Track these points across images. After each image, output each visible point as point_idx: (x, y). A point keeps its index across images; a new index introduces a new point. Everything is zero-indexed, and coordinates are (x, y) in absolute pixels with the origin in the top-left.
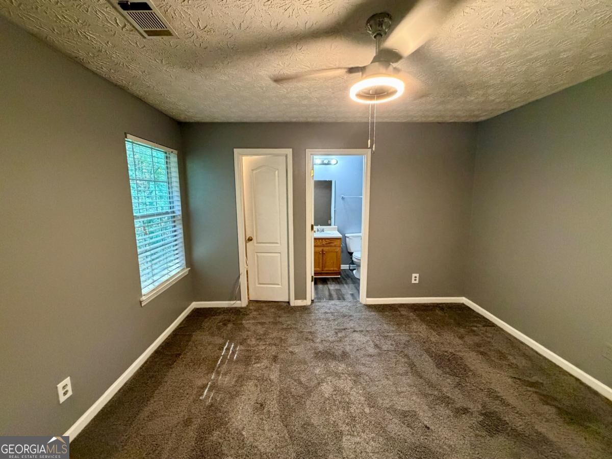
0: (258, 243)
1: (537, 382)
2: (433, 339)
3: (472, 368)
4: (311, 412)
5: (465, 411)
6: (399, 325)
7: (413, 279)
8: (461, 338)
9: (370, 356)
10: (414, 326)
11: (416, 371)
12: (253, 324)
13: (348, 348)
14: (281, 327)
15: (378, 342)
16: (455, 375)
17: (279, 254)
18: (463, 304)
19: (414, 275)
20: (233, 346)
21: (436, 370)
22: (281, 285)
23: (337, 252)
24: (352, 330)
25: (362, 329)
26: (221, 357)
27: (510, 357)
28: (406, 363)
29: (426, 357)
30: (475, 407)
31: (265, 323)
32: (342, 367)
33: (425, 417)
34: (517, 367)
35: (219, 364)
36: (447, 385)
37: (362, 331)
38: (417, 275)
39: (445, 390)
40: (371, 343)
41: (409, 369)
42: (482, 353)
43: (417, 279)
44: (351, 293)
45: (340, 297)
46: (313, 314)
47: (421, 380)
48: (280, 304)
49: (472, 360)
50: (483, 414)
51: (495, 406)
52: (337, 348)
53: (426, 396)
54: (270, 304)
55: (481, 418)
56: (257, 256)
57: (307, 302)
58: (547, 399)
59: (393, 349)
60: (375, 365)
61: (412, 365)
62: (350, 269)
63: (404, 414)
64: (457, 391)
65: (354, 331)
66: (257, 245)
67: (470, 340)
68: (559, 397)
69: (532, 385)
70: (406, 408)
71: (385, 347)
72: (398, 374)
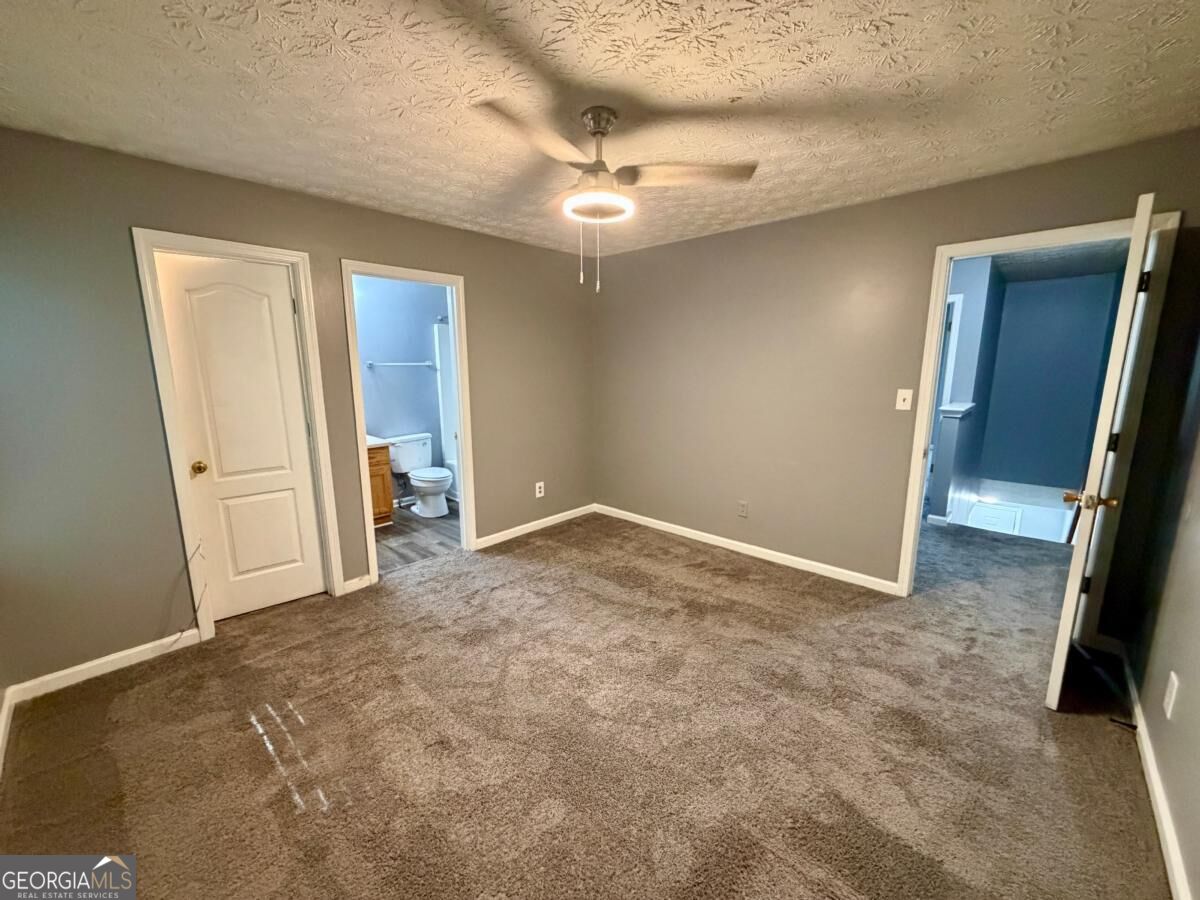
0: (223, 474)
1: (703, 562)
2: (594, 560)
3: (651, 572)
4: (522, 704)
5: (672, 612)
6: (546, 559)
7: (537, 490)
8: (621, 548)
9: (539, 608)
10: (564, 555)
11: (605, 600)
12: (277, 655)
13: (504, 613)
14: (353, 634)
15: (536, 590)
16: (641, 586)
17: (290, 492)
18: (595, 513)
19: (538, 485)
20: (270, 709)
21: (622, 590)
22: (303, 561)
23: (383, 475)
24: (489, 589)
25: (501, 583)
26: (265, 737)
27: (672, 550)
28: (587, 596)
29: (602, 582)
30: (676, 605)
31: (309, 642)
32: (516, 638)
33: (645, 636)
34: (682, 556)
35: (275, 750)
36: (640, 597)
37: (503, 585)
38: (542, 484)
39: (643, 603)
40: (528, 594)
41: (595, 601)
42: (648, 555)
43: (542, 490)
44: (437, 541)
45: (423, 553)
46: (398, 594)
47: (616, 606)
48: (307, 601)
49: (644, 564)
50: (685, 607)
51: (689, 596)
52: (486, 619)
53: (632, 617)
54: (282, 610)
55: (686, 611)
56: (227, 508)
57: (372, 578)
58: (717, 572)
59: (561, 589)
60: (553, 615)
61: (596, 596)
62: (400, 507)
63: (626, 644)
64: (653, 599)
65: (493, 589)
66: (222, 480)
67: (629, 547)
68: (721, 566)
69: (701, 565)
70: (623, 638)
71: (550, 591)
72: (588, 611)
